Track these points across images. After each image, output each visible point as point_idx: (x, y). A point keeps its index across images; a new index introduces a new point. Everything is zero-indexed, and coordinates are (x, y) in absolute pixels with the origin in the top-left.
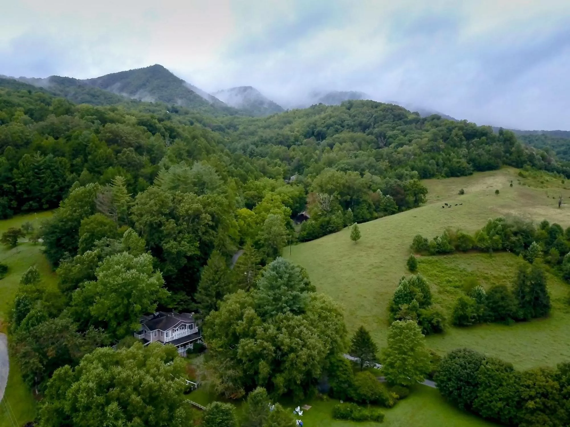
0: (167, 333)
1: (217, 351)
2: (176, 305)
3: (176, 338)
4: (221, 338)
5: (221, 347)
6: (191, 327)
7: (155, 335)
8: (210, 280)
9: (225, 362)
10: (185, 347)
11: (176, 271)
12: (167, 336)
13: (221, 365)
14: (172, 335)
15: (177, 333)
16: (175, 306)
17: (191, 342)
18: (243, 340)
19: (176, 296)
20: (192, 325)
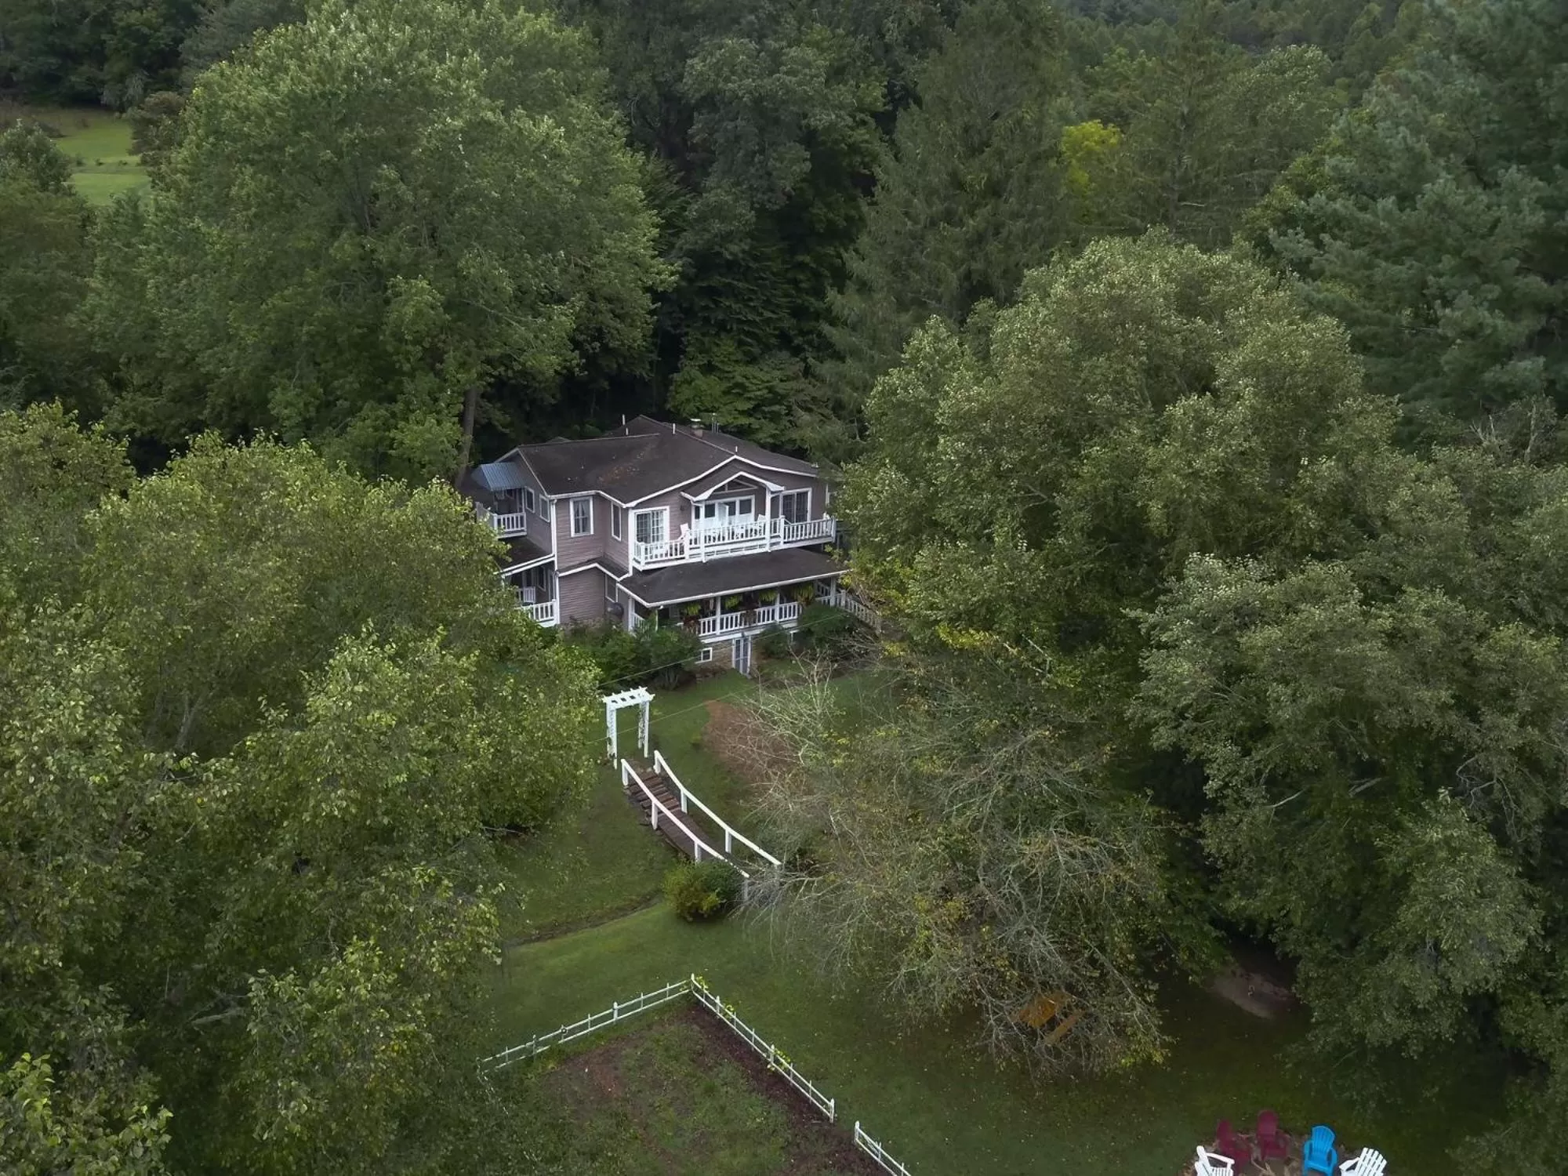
0: (641, 518)
1: (937, 649)
2: (748, 413)
3: (701, 555)
4: (982, 540)
5: (982, 617)
6: (793, 510)
7: (581, 525)
8: (931, 193)
9: (999, 756)
10: (750, 619)
11: (751, 216)
12: (642, 537)
13: (970, 777)
14: (676, 533)
15: (703, 526)
16: (744, 421)
17: (787, 594)
18: (1211, 562)
19: (750, 370)
20: (802, 496)
